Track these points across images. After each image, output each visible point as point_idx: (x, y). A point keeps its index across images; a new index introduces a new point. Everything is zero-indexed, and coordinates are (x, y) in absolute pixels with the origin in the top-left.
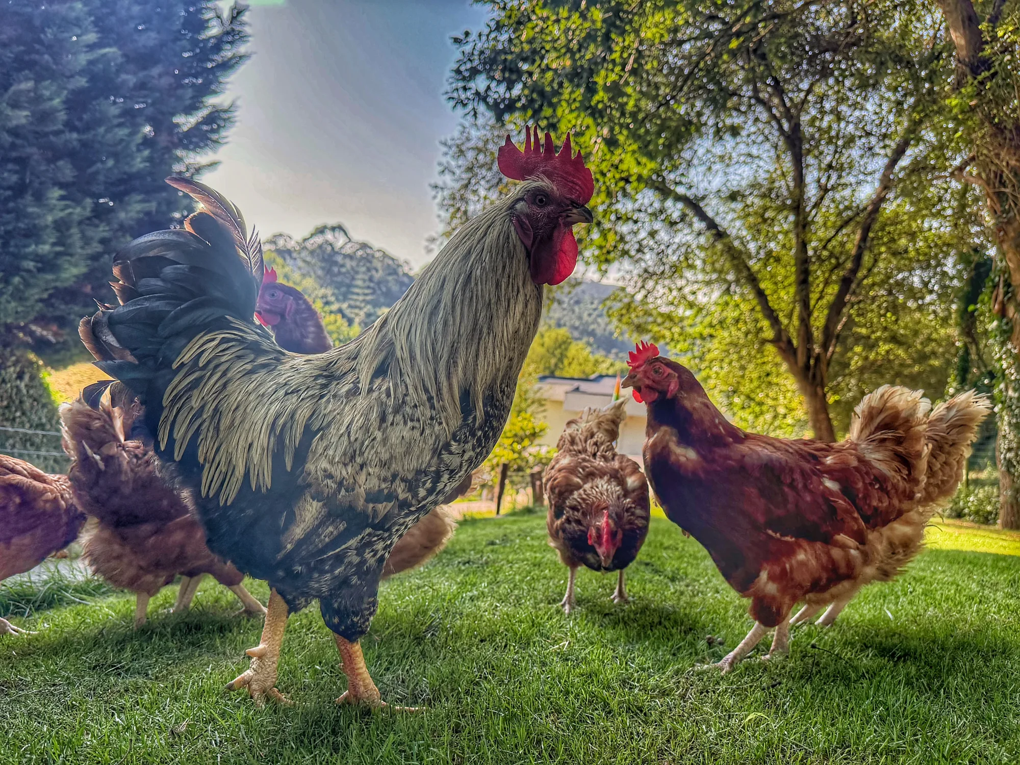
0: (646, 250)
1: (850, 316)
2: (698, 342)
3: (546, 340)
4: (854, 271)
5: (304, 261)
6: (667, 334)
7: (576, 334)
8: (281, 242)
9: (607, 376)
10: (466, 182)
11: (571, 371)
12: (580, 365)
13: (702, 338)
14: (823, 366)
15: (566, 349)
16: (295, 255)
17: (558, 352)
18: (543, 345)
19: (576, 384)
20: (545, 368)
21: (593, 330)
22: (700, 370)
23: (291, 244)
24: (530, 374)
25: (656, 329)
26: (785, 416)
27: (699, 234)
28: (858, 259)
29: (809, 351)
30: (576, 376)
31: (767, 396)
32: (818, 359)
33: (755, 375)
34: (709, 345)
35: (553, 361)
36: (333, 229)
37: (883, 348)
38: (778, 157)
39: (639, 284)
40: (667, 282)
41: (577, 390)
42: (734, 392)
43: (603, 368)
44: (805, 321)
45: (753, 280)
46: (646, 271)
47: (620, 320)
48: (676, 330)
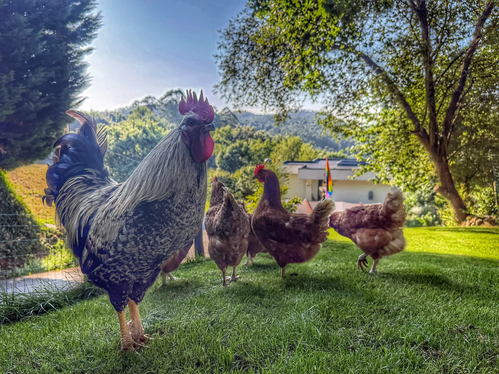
0: (338, 84)
1: (459, 114)
2: (371, 136)
3: (289, 142)
4: (461, 88)
5: (162, 110)
6: (354, 132)
7: (305, 139)
8: (150, 101)
9: (322, 159)
10: (233, 52)
11: (303, 158)
12: (308, 155)
13: (373, 133)
14: (445, 144)
15: (300, 147)
16: (157, 107)
17: (295, 149)
18: (287, 145)
19: (305, 164)
20: (289, 158)
21: (314, 137)
22: (373, 151)
23: (155, 102)
24: (279, 160)
25: (346, 129)
26: (424, 174)
27: (368, 73)
28: (463, 80)
29: (436, 137)
30: (305, 160)
31: (413, 163)
32: (442, 140)
33: (404, 152)
34: (377, 137)
35: (293, 154)
36: (176, 92)
37: (481, 132)
38: (412, 27)
39: (335, 104)
40: (351, 103)
41: (305, 167)
42: (393, 163)
43: (320, 156)
44: (433, 118)
45: (402, 97)
46: (339, 97)
47: (325, 126)
48: (358, 129)
